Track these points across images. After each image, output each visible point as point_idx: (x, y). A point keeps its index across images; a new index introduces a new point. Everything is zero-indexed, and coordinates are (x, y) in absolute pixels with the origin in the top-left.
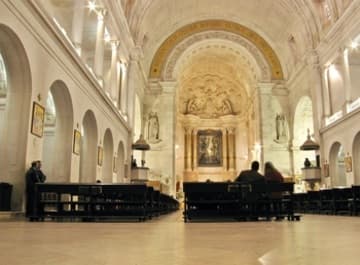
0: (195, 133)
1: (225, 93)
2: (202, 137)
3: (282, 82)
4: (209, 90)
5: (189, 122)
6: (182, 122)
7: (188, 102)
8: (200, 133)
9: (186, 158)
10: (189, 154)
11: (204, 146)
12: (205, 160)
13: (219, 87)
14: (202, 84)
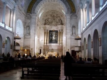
0: (48, 31)
1: (59, 17)
2: (51, 33)
3: (75, 13)
4: (54, 16)
5: (46, 27)
6: (44, 28)
7: (46, 20)
8: (50, 31)
9: (45, 40)
10: (46, 39)
11: (52, 36)
12: (52, 41)
13: (57, 15)
14: (51, 14)
